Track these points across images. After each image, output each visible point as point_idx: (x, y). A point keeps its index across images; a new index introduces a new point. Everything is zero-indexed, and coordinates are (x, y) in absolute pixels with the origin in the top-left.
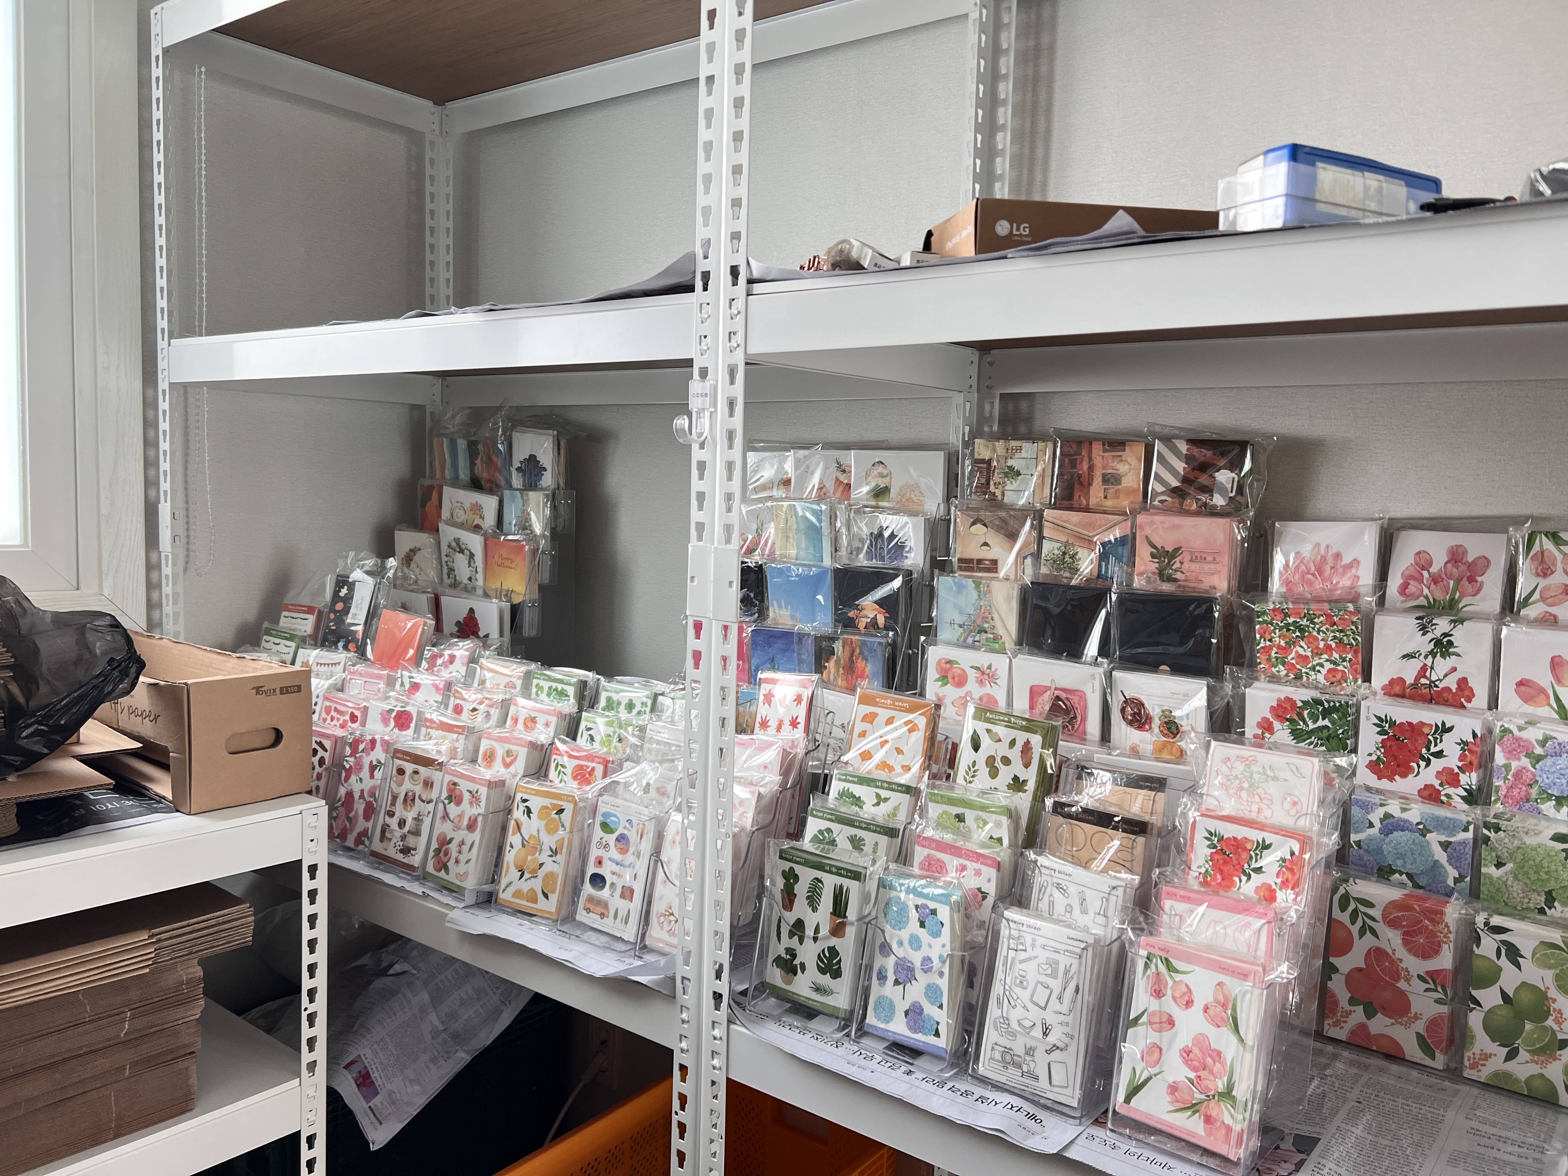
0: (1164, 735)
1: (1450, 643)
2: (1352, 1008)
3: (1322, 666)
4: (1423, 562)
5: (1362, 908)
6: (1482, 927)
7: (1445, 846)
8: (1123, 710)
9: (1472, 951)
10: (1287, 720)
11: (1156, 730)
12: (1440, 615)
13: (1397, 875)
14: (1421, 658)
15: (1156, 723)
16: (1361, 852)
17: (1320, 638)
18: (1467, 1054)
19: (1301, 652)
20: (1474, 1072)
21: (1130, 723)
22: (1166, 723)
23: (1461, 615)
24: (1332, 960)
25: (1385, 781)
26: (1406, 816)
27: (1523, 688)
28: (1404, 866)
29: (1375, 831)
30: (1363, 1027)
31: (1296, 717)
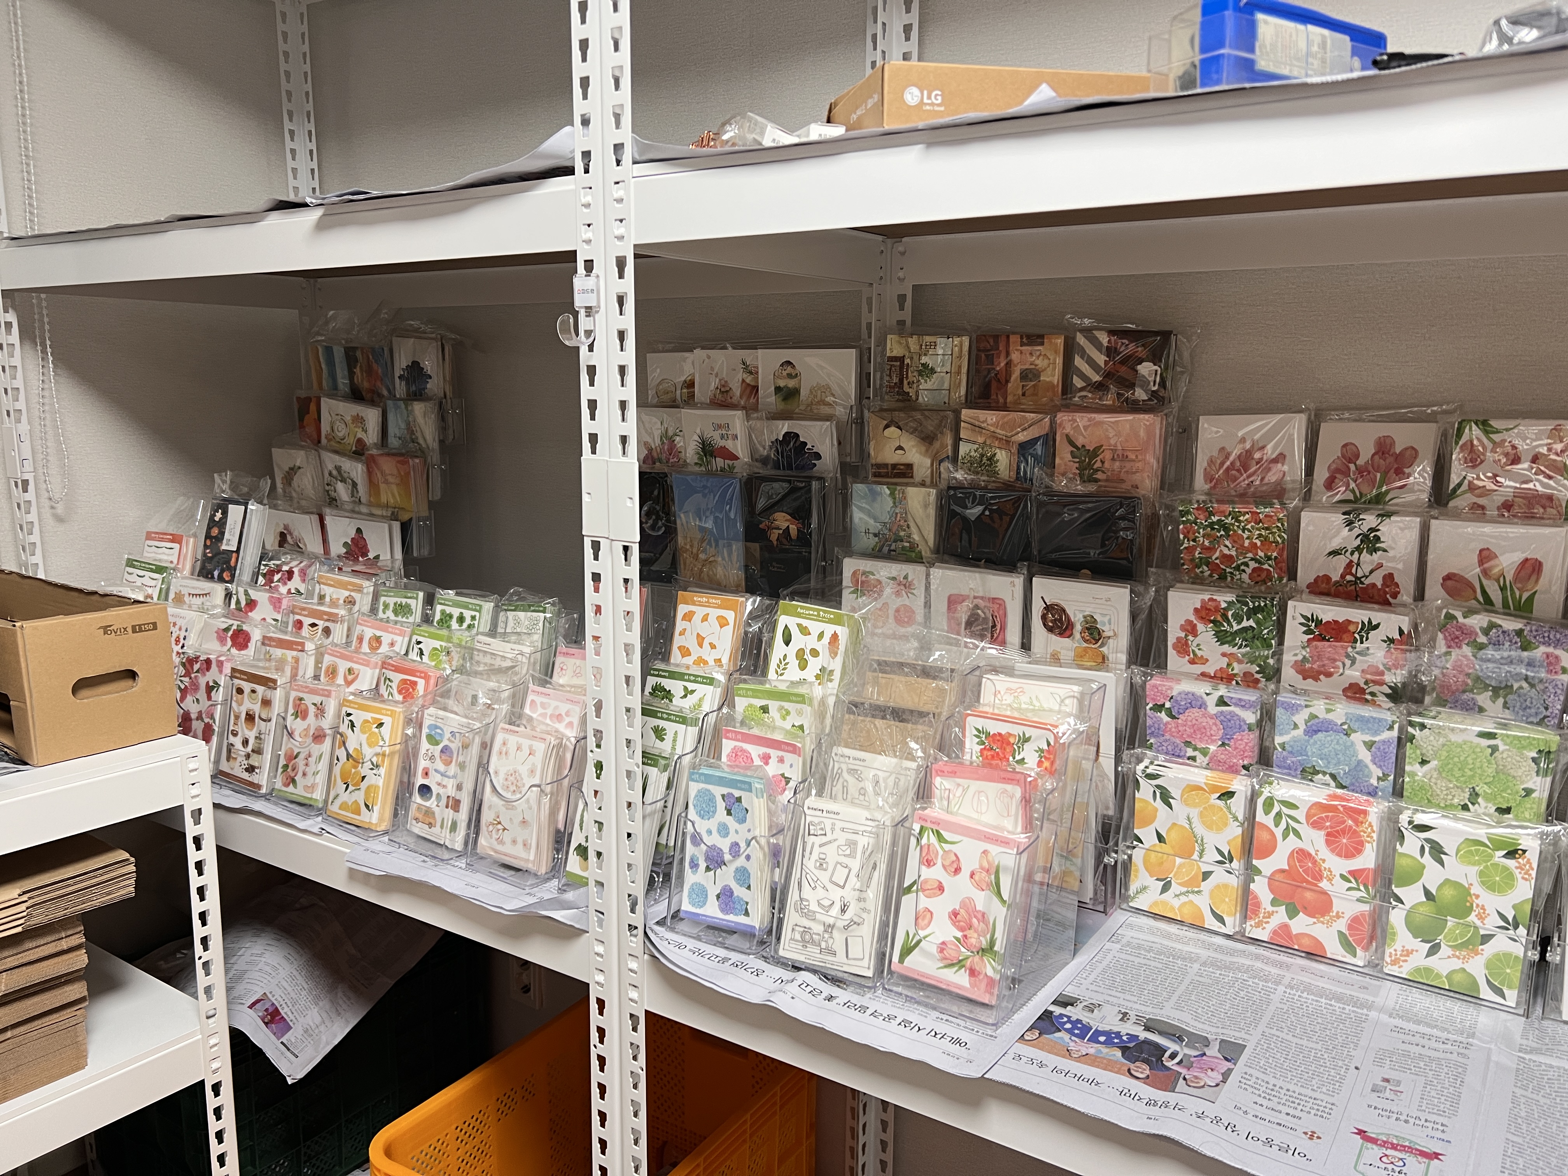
0: (1086, 641)
1: (1377, 539)
2: (1275, 909)
3: (1246, 565)
4: (1350, 454)
5: (1285, 810)
6: (1406, 825)
7: (1369, 745)
8: (1044, 617)
9: (1395, 849)
10: (1212, 622)
11: (1077, 635)
12: (1366, 510)
13: (1320, 776)
14: (1348, 554)
15: (1078, 628)
16: (1285, 753)
17: (1245, 536)
18: (1388, 951)
19: (1226, 551)
20: (1395, 968)
21: (1050, 630)
22: (1087, 629)
23: (1388, 508)
24: (1255, 862)
25: (1310, 680)
26: (1330, 716)
27: (1449, 583)
28: (1326, 767)
29: (1299, 732)
30: (1285, 927)
31: (1219, 618)
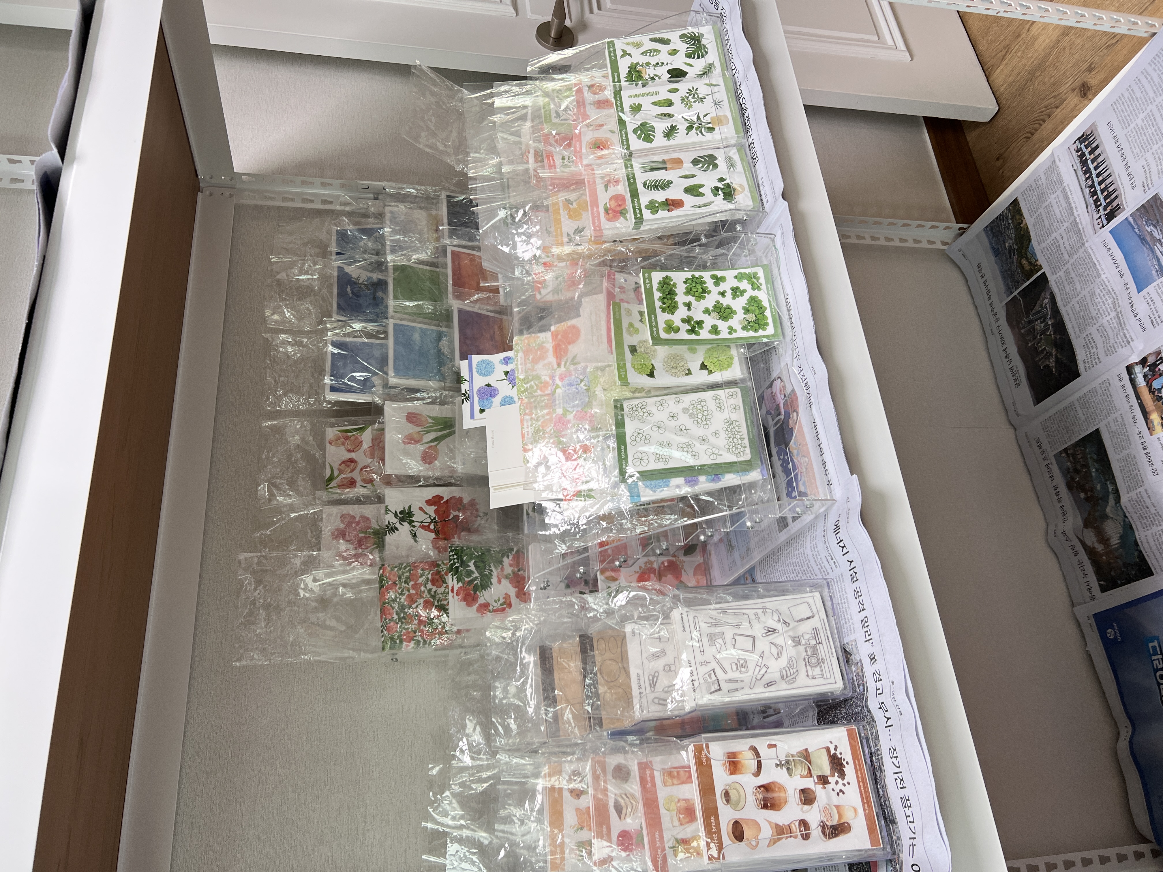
1: (401, 512)
3: (430, 591)
10: (475, 593)
14: (415, 529)
31: (472, 586)
